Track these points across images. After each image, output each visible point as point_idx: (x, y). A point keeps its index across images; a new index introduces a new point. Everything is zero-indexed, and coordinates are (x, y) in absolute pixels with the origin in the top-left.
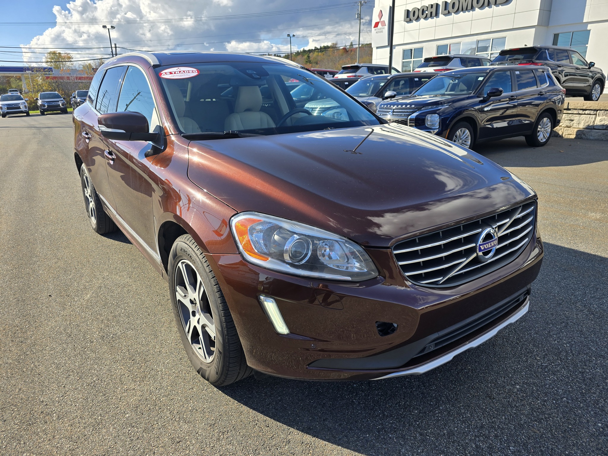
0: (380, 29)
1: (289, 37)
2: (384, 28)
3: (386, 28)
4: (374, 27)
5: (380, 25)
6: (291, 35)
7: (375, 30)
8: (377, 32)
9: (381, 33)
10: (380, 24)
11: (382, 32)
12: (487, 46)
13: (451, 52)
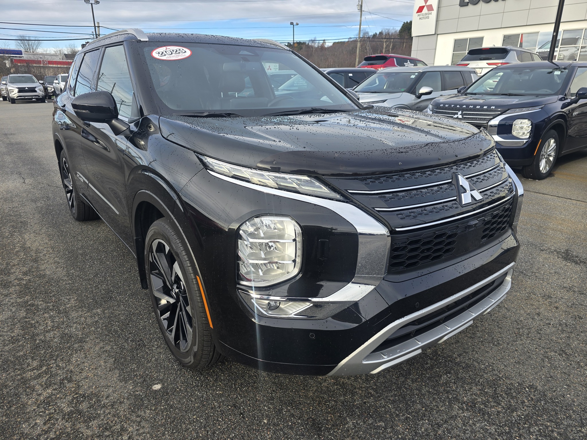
0: (426, 14)
1: (292, 25)
2: (431, 14)
3: (434, 13)
4: (417, 12)
5: (425, 10)
6: (295, 24)
7: (418, 15)
8: (420, 18)
9: (427, 20)
10: (425, 8)
11: (428, 18)
12: (577, 37)
13: (524, 44)
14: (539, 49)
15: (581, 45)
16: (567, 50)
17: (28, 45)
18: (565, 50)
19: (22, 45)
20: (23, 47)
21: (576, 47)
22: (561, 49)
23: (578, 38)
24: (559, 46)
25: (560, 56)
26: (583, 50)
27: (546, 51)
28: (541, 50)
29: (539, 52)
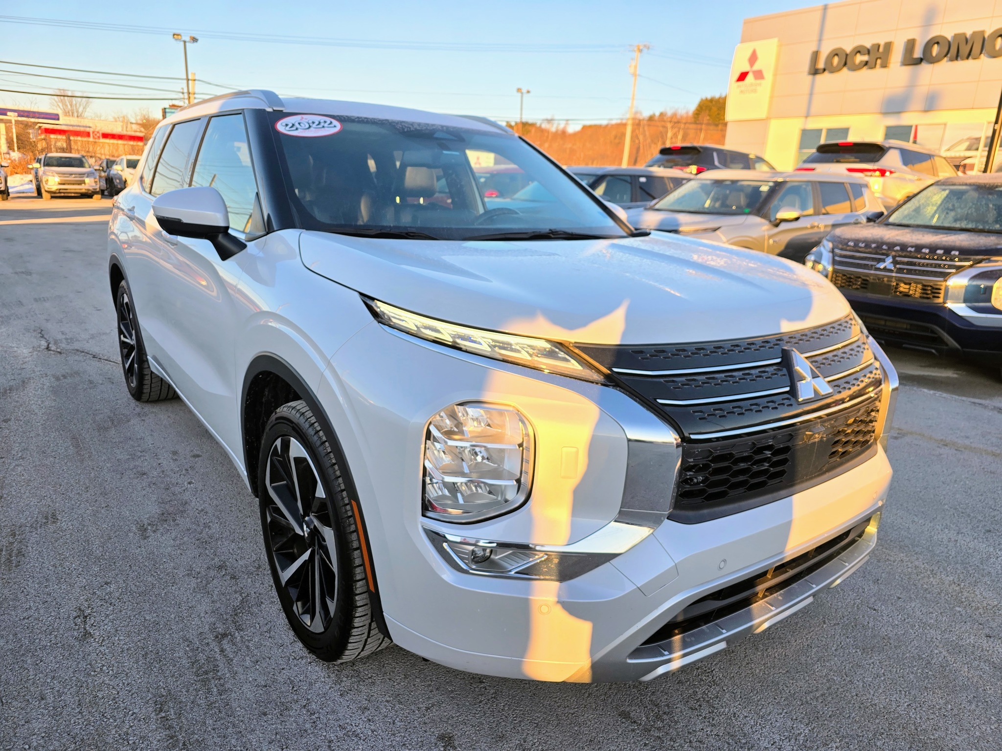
0: (752, 85)
1: (519, 94)
2: (761, 85)
3: (766, 84)
4: (737, 82)
5: (750, 78)
6: (524, 91)
7: (739, 85)
8: (742, 92)
9: (753, 94)
10: (750, 75)
11: (755, 91)
13: (919, 140)
17: (71, 105)
19: (60, 105)
20: (62, 107)
24: (981, 149)
28: (949, 154)
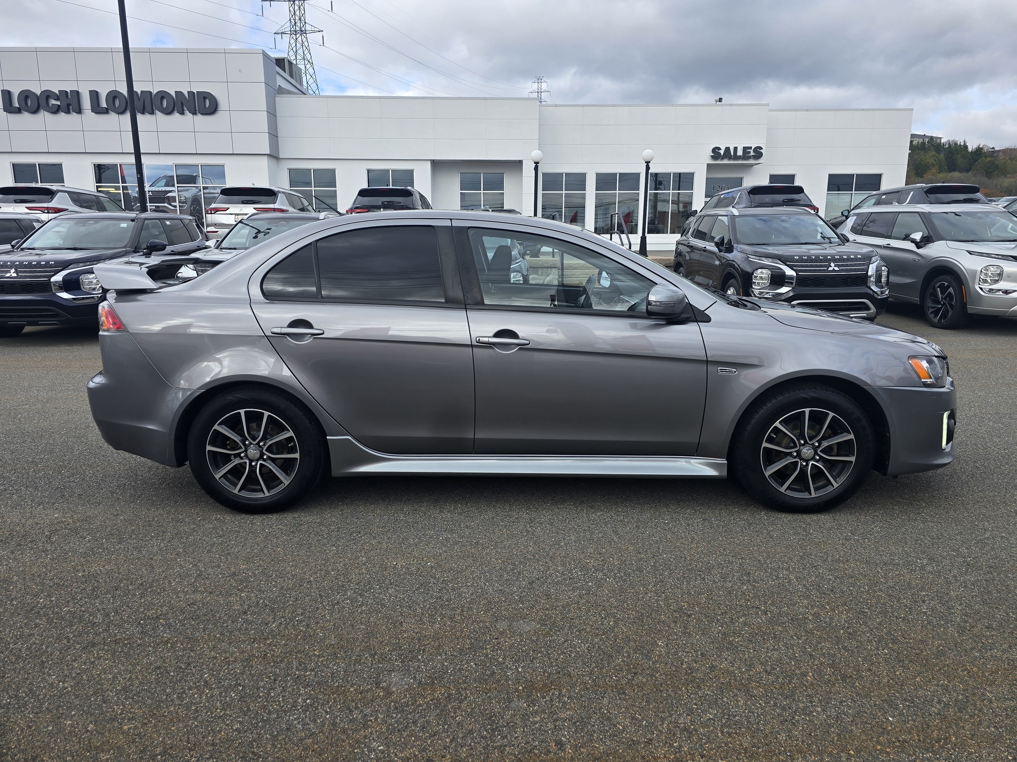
12: (194, 175)
13: (127, 178)
14: (150, 187)
15: (202, 186)
16: (188, 190)
18: (184, 191)
21: (196, 187)
22: (179, 189)
23: (196, 176)
24: (176, 185)
25: (181, 197)
26: (206, 191)
27: (160, 190)
28: (153, 189)
29: (152, 191)
